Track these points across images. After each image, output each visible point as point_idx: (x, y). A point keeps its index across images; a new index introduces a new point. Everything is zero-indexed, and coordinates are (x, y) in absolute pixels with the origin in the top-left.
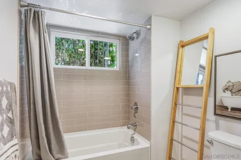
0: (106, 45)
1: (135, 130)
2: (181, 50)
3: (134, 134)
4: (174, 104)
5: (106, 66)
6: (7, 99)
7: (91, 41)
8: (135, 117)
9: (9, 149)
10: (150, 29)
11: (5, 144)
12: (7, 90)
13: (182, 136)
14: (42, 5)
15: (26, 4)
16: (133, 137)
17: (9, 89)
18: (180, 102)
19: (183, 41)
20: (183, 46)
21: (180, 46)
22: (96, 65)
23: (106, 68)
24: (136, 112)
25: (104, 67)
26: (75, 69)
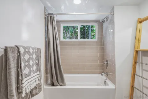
0: (89, 27)
1: (107, 77)
2: (139, 25)
3: (106, 79)
4: (134, 62)
5: (89, 38)
6: (36, 55)
7: (81, 26)
8: (107, 68)
9: (35, 76)
10: (113, 14)
11: (34, 74)
12: (36, 51)
13: (143, 86)
14: (54, 13)
15: (47, 14)
16: (106, 81)
17: (37, 51)
18: (141, 61)
19: (140, 19)
20: (140, 22)
21: (138, 22)
22: (84, 38)
23: (90, 40)
24: (107, 66)
25: (89, 39)
26: (72, 41)
